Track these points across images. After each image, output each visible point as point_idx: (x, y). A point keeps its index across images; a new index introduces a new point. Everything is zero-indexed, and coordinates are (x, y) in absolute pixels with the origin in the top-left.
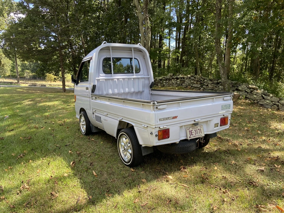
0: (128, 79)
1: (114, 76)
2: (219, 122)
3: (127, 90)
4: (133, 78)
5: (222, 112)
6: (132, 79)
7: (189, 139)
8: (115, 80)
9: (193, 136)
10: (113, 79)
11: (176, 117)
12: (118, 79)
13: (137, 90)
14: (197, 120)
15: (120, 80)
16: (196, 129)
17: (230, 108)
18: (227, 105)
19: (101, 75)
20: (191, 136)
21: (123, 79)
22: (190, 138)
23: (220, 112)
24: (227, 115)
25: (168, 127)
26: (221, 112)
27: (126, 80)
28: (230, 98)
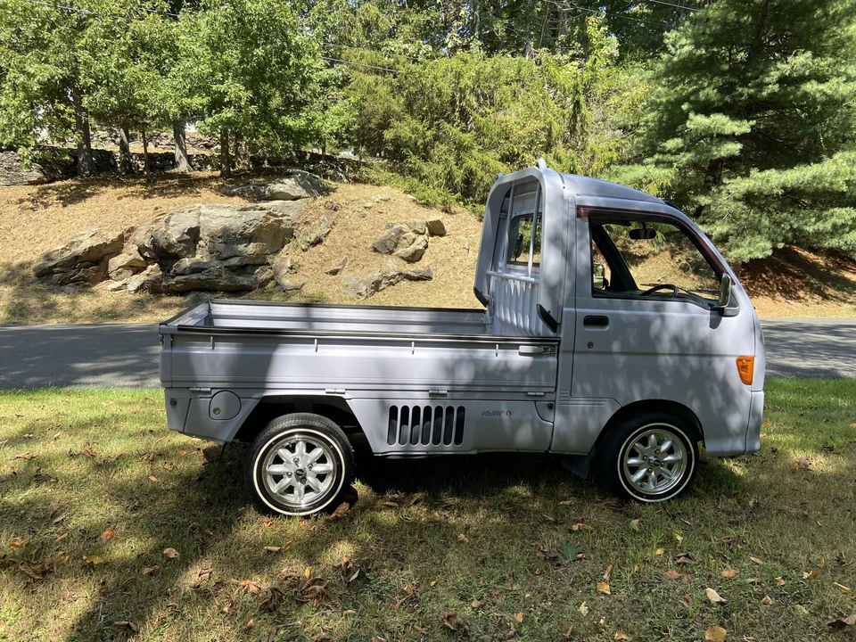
0: (526, 283)
8: (510, 282)
13: (534, 327)
15: (516, 283)
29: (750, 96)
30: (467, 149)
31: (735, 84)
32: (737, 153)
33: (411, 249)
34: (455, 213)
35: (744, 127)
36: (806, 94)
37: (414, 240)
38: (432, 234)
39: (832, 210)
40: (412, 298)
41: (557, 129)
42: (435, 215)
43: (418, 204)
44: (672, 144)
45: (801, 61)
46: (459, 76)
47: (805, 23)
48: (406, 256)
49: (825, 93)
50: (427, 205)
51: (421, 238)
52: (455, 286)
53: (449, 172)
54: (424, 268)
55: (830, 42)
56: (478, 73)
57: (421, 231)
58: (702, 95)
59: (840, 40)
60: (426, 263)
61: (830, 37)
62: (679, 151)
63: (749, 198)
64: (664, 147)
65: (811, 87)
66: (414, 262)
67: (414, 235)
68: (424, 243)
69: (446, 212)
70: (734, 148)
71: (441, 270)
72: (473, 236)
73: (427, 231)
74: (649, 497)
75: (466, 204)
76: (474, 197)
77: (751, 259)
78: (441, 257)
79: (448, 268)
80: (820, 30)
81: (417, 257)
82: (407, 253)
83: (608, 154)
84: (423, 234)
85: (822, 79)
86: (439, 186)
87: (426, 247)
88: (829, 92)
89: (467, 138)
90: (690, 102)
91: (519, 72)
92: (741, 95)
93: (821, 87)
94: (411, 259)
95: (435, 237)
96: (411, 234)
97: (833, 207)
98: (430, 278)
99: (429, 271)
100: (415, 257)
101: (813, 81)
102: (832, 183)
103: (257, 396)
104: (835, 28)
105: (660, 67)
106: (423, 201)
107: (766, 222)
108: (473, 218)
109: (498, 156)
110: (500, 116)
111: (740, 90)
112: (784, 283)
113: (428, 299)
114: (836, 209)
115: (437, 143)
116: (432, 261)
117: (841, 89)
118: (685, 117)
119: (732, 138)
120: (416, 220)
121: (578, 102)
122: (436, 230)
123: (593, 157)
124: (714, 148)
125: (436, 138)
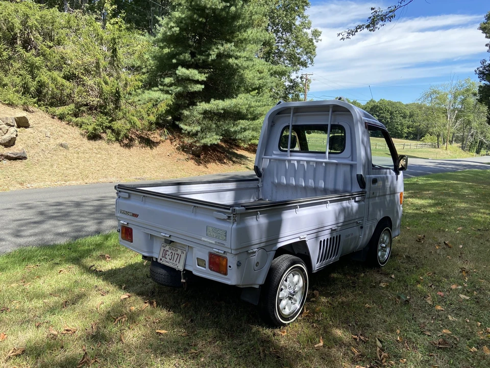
0: (317, 162)
1: (291, 156)
2: (207, 259)
3: (311, 183)
4: (326, 163)
5: (208, 241)
6: (324, 164)
7: (159, 261)
8: (292, 162)
9: (165, 259)
10: (289, 161)
11: (135, 215)
12: (298, 161)
13: (331, 186)
14: (164, 234)
15: (301, 163)
16: (173, 252)
17: (225, 240)
18: (219, 230)
19: (274, 152)
20: (163, 259)
21: (308, 162)
22: (161, 262)
23: (204, 239)
24: (219, 251)
25: (130, 226)
26: (206, 240)
27: (311, 164)
28: (225, 217)
29: (204, 61)
30: (38, 68)
31: (195, 53)
32: (201, 90)
33: (7, 137)
34: (33, 112)
35: (202, 77)
36: (229, 63)
37: (8, 130)
38: (19, 127)
39: (239, 121)
40: (15, 173)
41: (103, 63)
42: (21, 113)
43: (3, 104)
44: (167, 80)
45: (229, 46)
46: (27, 16)
47: (227, 28)
48: (3, 142)
49: (237, 65)
50: (11, 104)
51: (12, 130)
52: (46, 163)
53: (25, 83)
54: (20, 151)
55: (236, 39)
56: (41, 17)
57: (12, 124)
58: (182, 57)
59: (240, 39)
60: (21, 148)
61: (236, 37)
62: (171, 85)
63: (205, 113)
64: (163, 82)
65: (230, 61)
66: (10, 146)
67: (7, 127)
68: (15, 133)
69: (27, 111)
70: (200, 87)
71: (32, 152)
72: (52, 128)
73: (16, 125)
74: (383, 263)
75: (40, 106)
76: (44, 101)
77: (211, 144)
78: (30, 142)
79: (37, 150)
80: (233, 33)
81: (12, 142)
82: (4, 140)
83: (137, 83)
84: (13, 126)
85: (236, 58)
86: (17, 91)
87: (17, 135)
88: (240, 65)
89: (38, 60)
90: (177, 60)
91: (68, 22)
92: (200, 60)
93: (236, 61)
94: (7, 144)
95: (21, 128)
96: (5, 126)
97: (239, 120)
98: (25, 158)
99: (24, 152)
100: (10, 143)
101: (233, 58)
102: (240, 109)
103: (275, 248)
104: (238, 33)
105: (159, 36)
106: (7, 102)
107: (214, 126)
108: (47, 117)
109: (62, 75)
110: (61, 48)
111: (199, 57)
112: (217, 156)
113: (29, 173)
114: (240, 121)
115: (11, 61)
116: (23, 146)
117: (243, 64)
118: (175, 67)
119: (197, 82)
120: (8, 116)
121: (116, 49)
122: (22, 123)
123: (126, 84)
124: (189, 86)
125: (10, 58)
